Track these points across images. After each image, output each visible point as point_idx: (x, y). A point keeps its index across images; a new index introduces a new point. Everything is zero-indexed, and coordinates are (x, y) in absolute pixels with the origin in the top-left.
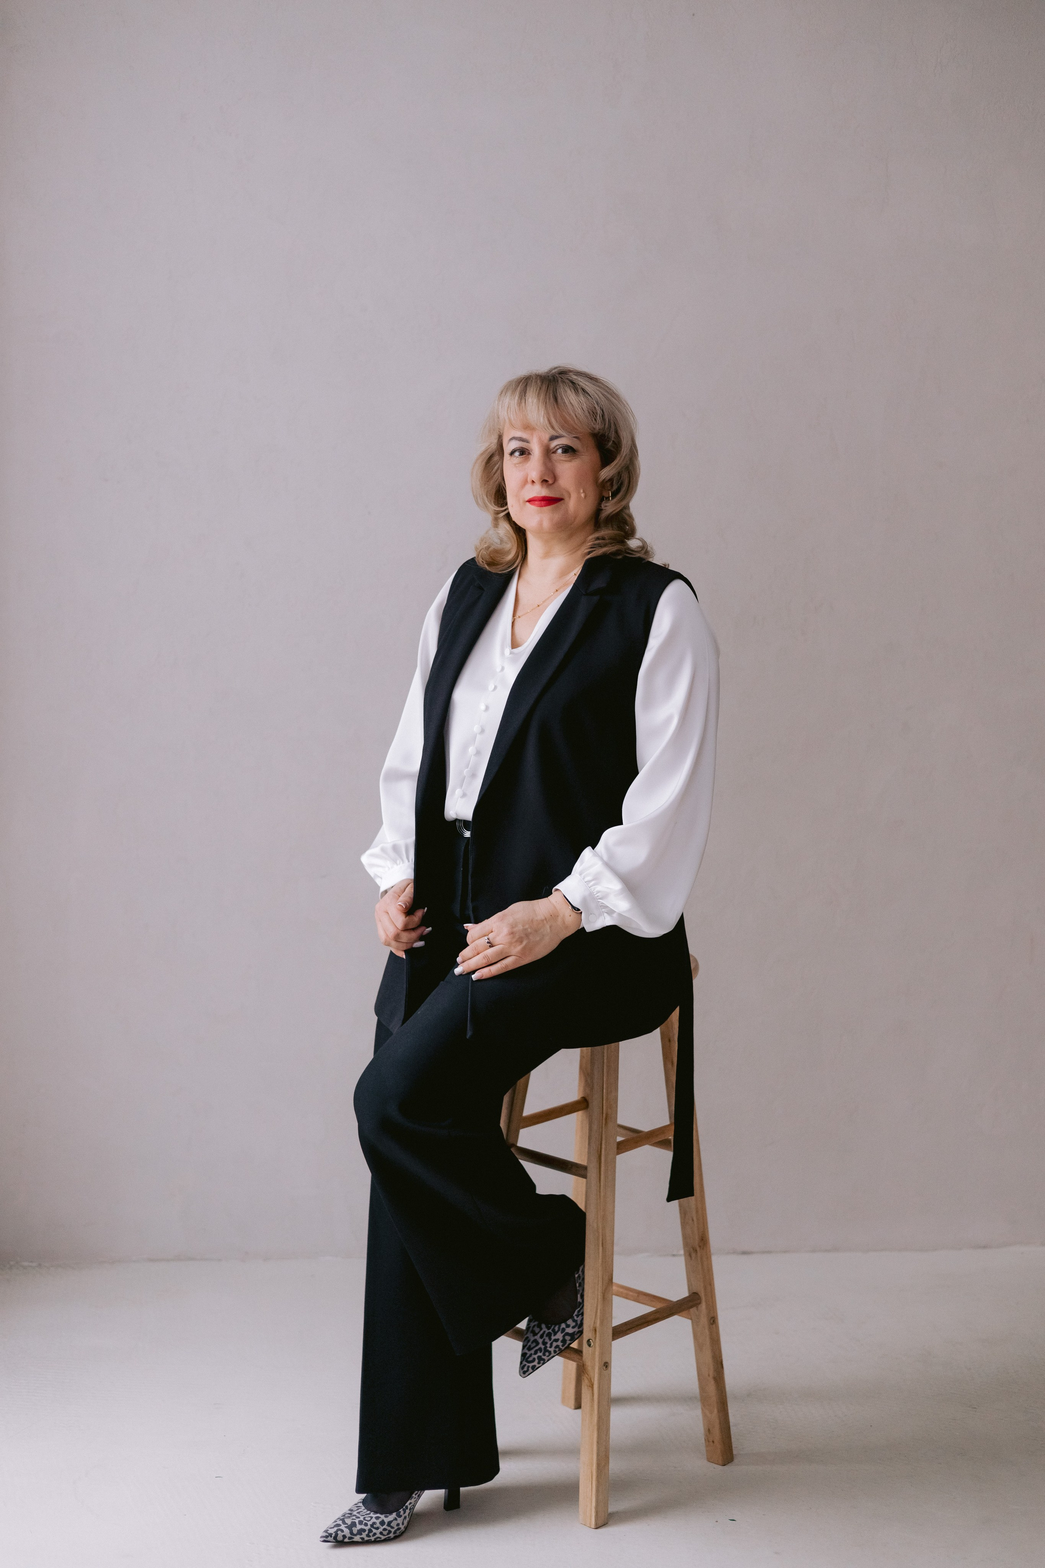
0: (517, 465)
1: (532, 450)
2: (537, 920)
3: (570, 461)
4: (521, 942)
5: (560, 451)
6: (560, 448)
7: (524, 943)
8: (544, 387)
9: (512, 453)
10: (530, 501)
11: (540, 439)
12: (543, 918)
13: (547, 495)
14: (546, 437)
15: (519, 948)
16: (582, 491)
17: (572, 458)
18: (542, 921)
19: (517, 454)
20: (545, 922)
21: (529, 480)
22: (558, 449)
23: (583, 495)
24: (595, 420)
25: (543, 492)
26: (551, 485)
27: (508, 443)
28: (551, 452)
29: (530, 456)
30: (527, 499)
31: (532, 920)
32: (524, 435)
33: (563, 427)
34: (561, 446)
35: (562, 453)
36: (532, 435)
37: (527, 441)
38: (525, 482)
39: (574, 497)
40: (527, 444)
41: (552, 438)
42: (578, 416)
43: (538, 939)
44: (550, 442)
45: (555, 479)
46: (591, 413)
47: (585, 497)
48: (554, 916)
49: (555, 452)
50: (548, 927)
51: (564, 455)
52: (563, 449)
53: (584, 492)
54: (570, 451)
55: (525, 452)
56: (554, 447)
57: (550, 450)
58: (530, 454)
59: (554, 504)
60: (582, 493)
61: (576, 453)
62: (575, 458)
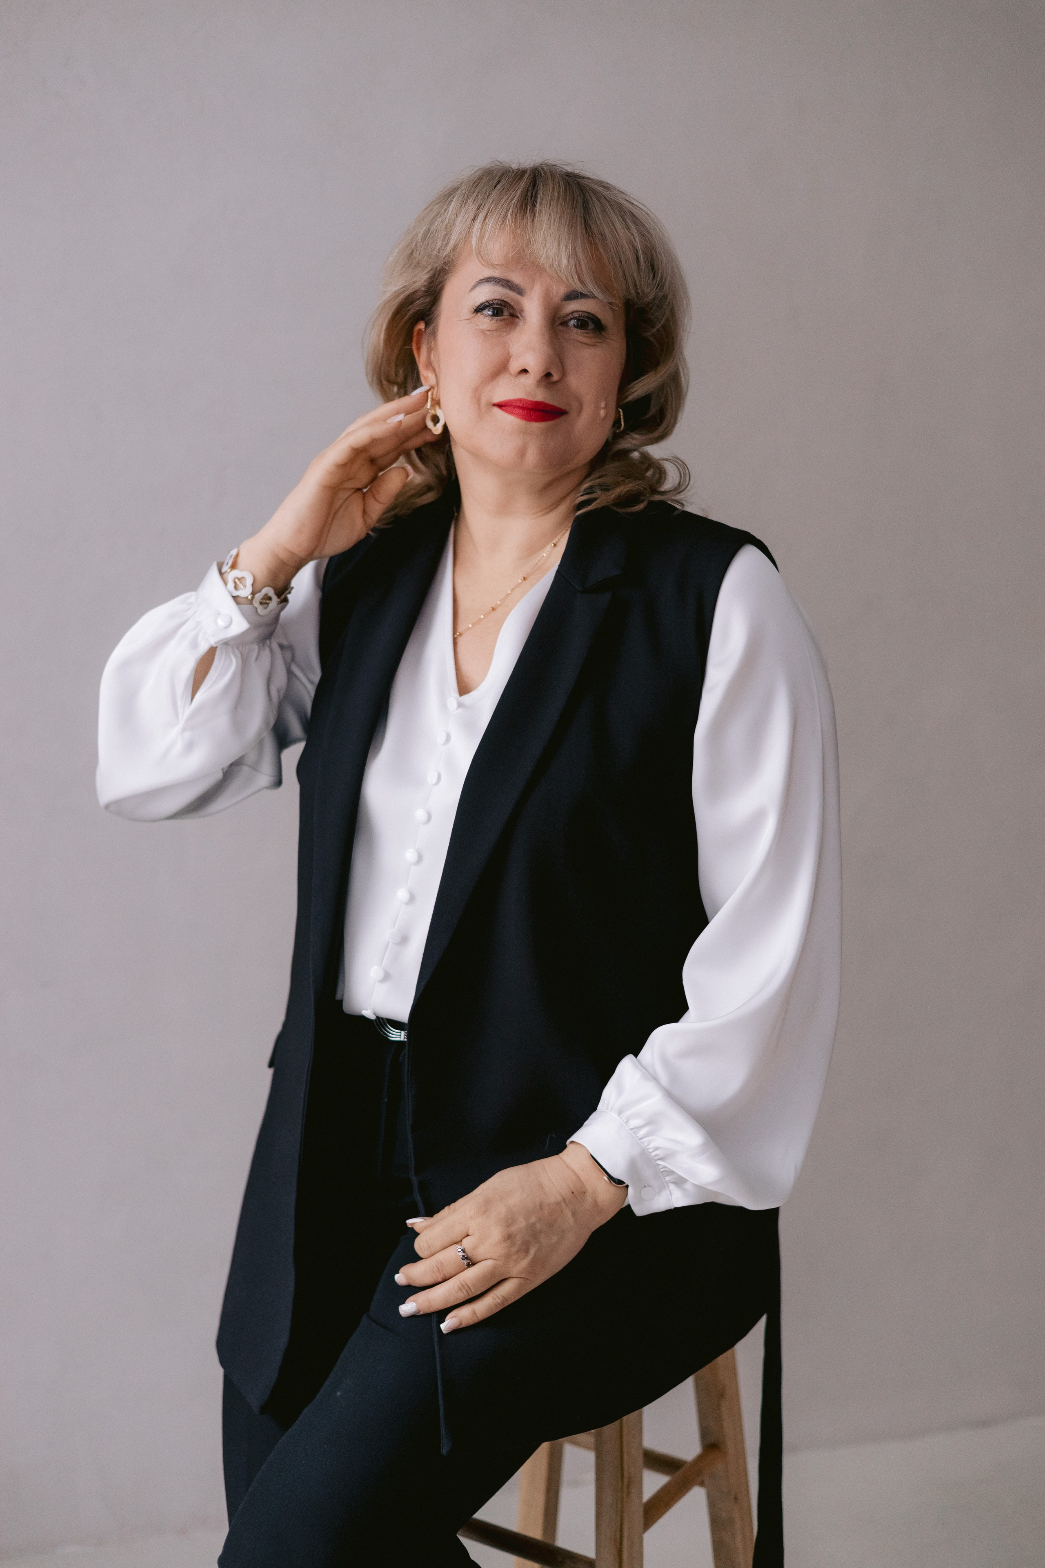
0: (490, 332)
1: (523, 310)
2: (549, 1205)
3: (593, 345)
4: (527, 1251)
6: (576, 317)
7: (532, 1251)
10: (500, 406)
11: (546, 293)
12: (559, 1198)
13: (547, 401)
14: (561, 290)
15: (524, 1263)
16: (603, 405)
17: (596, 342)
18: (558, 1204)
19: (488, 311)
20: (563, 1206)
21: (515, 366)
25: (540, 396)
26: (556, 382)
27: (474, 288)
28: (559, 322)
29: (517, 320)
30: (497, 400)
31: (541, 1205)
33: (597, 281)
34: (579, 313)
35: (579, 327)
36: (534, 281)
37: (519, 291)
38: (501, 369)
39: (586, 410)
40: (518, 296)
41: (571, 297)
43: (554, 1239)
44: (564, 302)
45: (564, 373)
47: (606, 416)
48: (578, 1194)
49: (565, 323)
50: (569, 1214)
51: (579, 331)
52: (578, 319)
53: (606, 407)
54: (591, 326)
55: (506, 313)
56: (568, 315)
57: (559, 318)
58: (517, 317)
59: (550, 420)
60: (604, 408)
61: (603, 332)
62: (600, 340)
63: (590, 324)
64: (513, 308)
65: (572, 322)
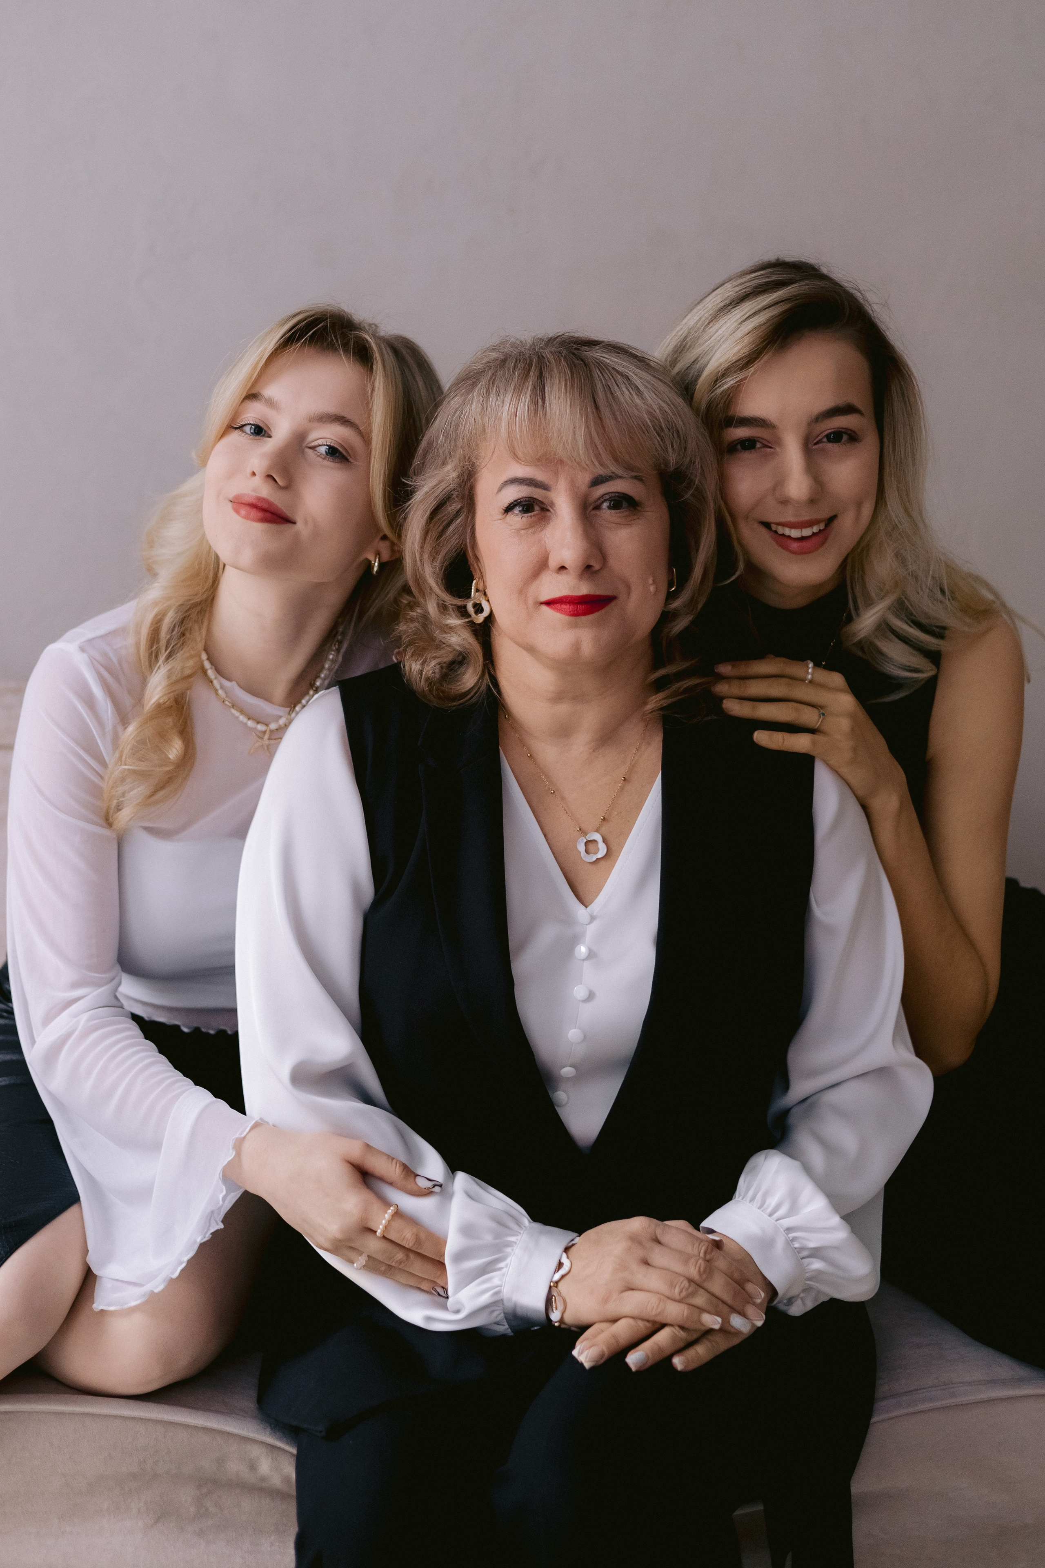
0: (523, 532)
1: (552, 504)
3: (629, 524)
9: (509, 509)
10: (547, 604)
11: (572, 483)
13: (591, 594)
14: (584, 479)
16: (650, 581)
17: (631, 517)
19: (517, 510)
21: (553, 563)
22: (603, 502)
23: (652, 589)
26: (597, 572)
27: (500, 490)
28: (591, 508)
29: (548, 514)
30: (542, 599)
32: (539, 475)
34: (609, 496)
35: (609, 508)
36: (556, 474)
37: (545, 487)
38: (540, 567)
39: (637, 590)
40: (544, 492)
41: (597, 481)
44: (592, 489)
45: (604, 558)
47: (656, 589)
49: (598, 508)
51: (613, 511)
52: (610, 500)
53: (654, 582)
54: (625, 504)
55: (537, 508)
56: (599, 499)
57: (590, 505)
58: (548, 510)
59: (597, 611)
60: (652, 585)
61: (638, 508)
62: (635, 517)
63: (624, 503)
64: (542, 503)
65: (605, 505)
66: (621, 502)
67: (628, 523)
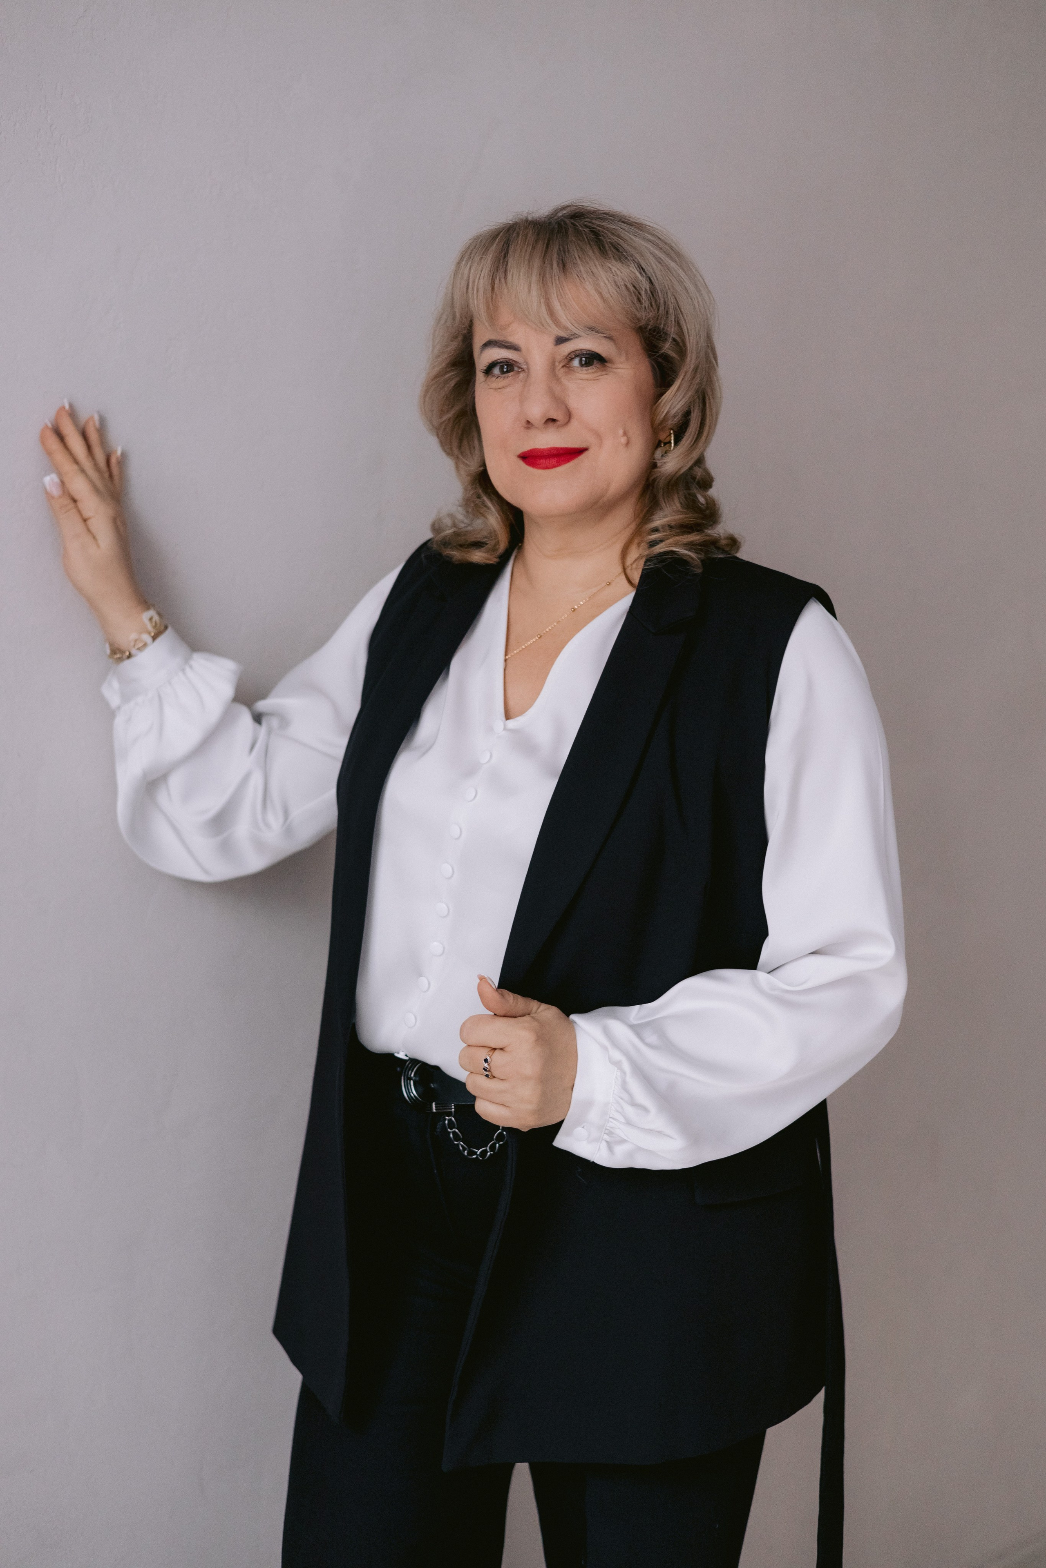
0: (500, 392)
1: (525, 364)
5: (576, 362)
6: (577, 356)
8: (541, 246)
13: (558, 445)
14: (548, 339)
16: (621, 433)
17: (599, 374)
19: (496, 371)
21: (524, 419)
22: (572, 359)
23: (623, 440)
24: (639, 300)
27: (481, 353)
30: (522, 454)
34: (577, 353)
35: (582, 365)
36: (527, 335)
37: (519, 349)
39: (608, 444)
40: (516, 352)
41: (560, 341)
42: (606, 295)
44: (558, 347)
45: (569, 413)
46: (632, 288)
47: (628, 443)
49: (568, 365)
51: (584, 369)
52: (579, 357)
53: (625, 434)
54: (595, 361)
55: (514, 369)
56: (568, 357)
57: (559, 362)
58: (526, 371)
60: (622, 436)
61: (606, 364)
62: (604, 373)
64: (519, 364)
66: (592, 359)
67: (596, 379)
